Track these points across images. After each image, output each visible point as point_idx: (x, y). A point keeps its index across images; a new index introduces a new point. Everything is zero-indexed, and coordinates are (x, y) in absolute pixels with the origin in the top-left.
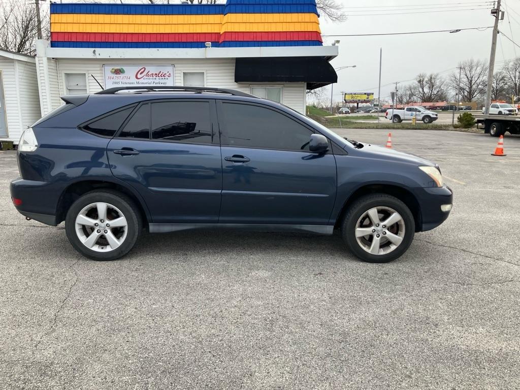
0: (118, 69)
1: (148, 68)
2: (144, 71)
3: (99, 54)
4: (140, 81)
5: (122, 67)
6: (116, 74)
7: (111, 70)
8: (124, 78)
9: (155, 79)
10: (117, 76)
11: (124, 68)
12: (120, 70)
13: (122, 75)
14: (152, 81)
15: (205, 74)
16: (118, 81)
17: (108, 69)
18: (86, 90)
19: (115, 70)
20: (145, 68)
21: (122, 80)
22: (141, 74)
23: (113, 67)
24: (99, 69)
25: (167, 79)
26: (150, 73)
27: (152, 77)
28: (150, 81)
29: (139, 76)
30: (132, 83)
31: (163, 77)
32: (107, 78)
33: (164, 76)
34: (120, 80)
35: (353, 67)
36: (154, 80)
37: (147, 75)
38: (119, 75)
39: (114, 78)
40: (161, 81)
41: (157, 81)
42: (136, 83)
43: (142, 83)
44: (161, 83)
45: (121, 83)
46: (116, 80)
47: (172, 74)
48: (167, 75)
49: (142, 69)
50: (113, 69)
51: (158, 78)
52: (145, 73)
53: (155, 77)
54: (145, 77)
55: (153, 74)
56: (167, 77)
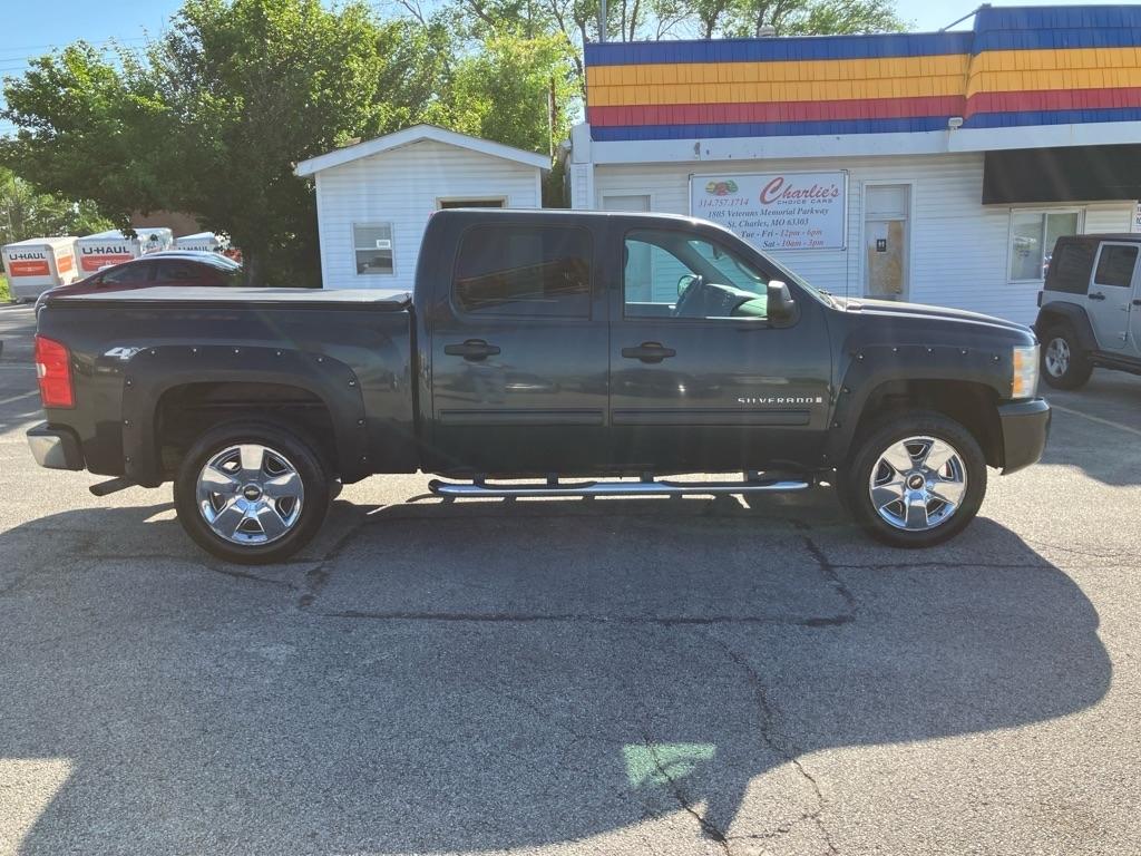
0: (722, 184)
1: (788, 179)
2: (780, 184)
3: (708, 152)
4: (771, 207)
5: (730, 179)
6: (718, 194)
7: (707, 185)
8: (735, 202)
9: (804, 202)
10: (720, 198)
12: (727, 185)
13: (730, 197)
14: (797, 206)
15: (914, 188)
16: (721, 209)
17: (701, 183)
19: (716, 186)
20: (782, 180)
21: (731, 208)
22: (772, 192)
23: (710, 180)
24: (681, 183)
25: (830, 201)
26: (792, 190)
27: (796, 199)
28: (791, 207)
29: (768, 197)
30: (752, 213)
31: (821, 198)
32: (697, 203)
33: (823, 195)
34: (726, 208)
36: (801, 206)
38: (723, 198)
39: (713, 203)
40: (817, 206)
41: (807, 206)
42: (760, 212)
43: (775, 213)
44: (817, 212)
45: (727, 213)
46: (717, 208)
47: (840, 190)
48: (830, 192)
49: (775, 181)
50: (711, 184)
51: (809, 199)
52: (781, 190)
53: (802, 198)
54: (781, 198)
55: (799, 192)
56: (831, 197)
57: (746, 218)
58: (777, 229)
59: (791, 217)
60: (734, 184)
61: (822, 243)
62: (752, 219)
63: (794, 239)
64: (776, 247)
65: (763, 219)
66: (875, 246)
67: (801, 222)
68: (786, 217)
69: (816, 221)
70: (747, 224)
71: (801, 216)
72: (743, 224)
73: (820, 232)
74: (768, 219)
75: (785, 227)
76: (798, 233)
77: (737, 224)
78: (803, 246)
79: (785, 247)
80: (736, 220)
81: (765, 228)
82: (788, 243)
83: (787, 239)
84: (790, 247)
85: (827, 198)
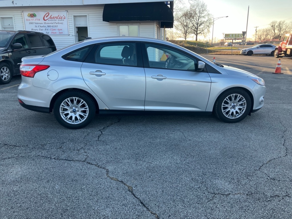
0: (32, 14)
1: (51, 13)
3: (16, 4)
4: (47, 22)
8: (36, 20)
9: (56, 20)
10: (32, 18)
11: (35, 13)
13: (35, 18)
14: (54, 22)
15: (87, 16)
17: (26, 14)
18: (14, 28)
19: (30, 15)
20: (49, 13)
21: (35, 21)
22: (46, 17)
24: (20, 14)
25: (63, 20)
26: (52, 17)
27: (53, 19)
28: (52, 22)
29: (46, 18)
30: (41, 23)
31: (61, 19)
32: (25, 20)
33: (61, 18)
34: (34, 21)
35: (227, 17)
36: (55, 21)
37: (51, 18)
38: (33, 18)
39: (30, 20)
41: (57, 22)
42: (44, 23)
43: (48, 23)
44: (60, 23)
45: (34, 23)
46: (31, 22)
47: (66, 17)
48: (63, 17)
49: (47, 13)
50: (28, 14)
51: (57, 19)
52: (49, 17)
53: (55, 19)
54: (49, 19)
55: (54, 17)
56: (64, 19)
57: (39, 25)
58: (49, 28)
59: (53, 25)
60: (35, 14)
61: (62, 33)
62: (42, 25)
63: (54, 31)
67: (56, 26)
68: (51, 25)
69: (60, 26)
70: (40, 26)
71: (55, 25)
72: (39, 26)
73: (61, 30)
74: (46, 25)
75: (51, 28)
76: (55, 30)
77: (38, 26)
78: (57, 34)
79: (52, 34)
80: (37, 25)
81: (46, 28)
82: (53, 33)
83: (52, 31)
84: (53, 34)
85: (62, 19)
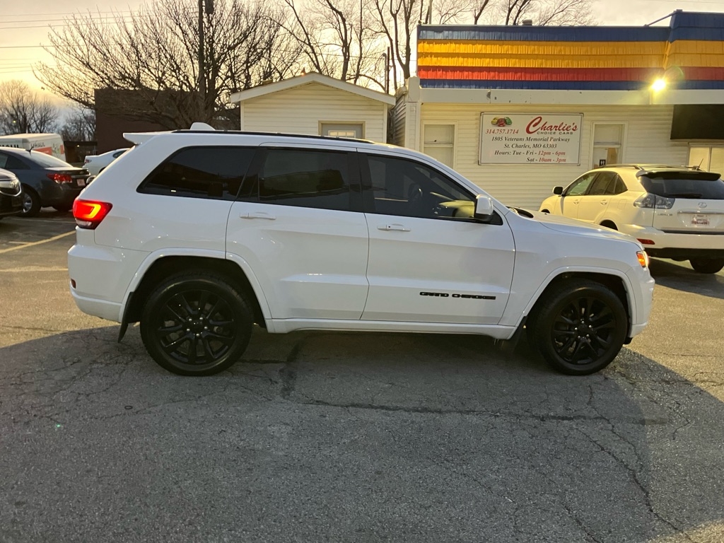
0: (502, 119)
1: (545, 118)
2: (540, 121)
3: (496, 98)
4: (532, 136)
5: (508, 116)
6: (499, 126)
7: (492, 120)
8: (510, 131)
9: (554, 133)
10: (500, 128)
11: (511, 117)
12: (505, 120)
13: (507, 128)
14: (550, 136)
15: (626, 127)
16: (501, 136)
17: (489, 119)
18: (452, 148)
19: (498, 121)
20: (541, 118)
21: (507, 135)
22: (534, 126)
23: (495, 116)
25: (571, 133)
26: (547, 125)
27: (549, 131)
28: (546, 136)
29: (531, 129)
30: (521, 139)
31: (566, 132)
32: (485, 131)
33: (567, 129)
34: (504, 135)
36: (553, 136)
37: (543, 128)
38: (503, 128)
39: (496, 131)
40: (563, 136)
41: (557, 136)
42: (525, 139)
43: (535, 139)
44: (563, 140)
45: (504, 139)
46: (498, 135)
47: (578, 127)
48: (572, 127)
49: (537, 119)
50: (494, 119)
51: (558, 131)
52: (540, 125)
53: (554, 131)
54: (540, 130)
55: (552, 126)
56: (572, 131)
57: (515, 142)
58: (537, 150)
59: (546, 143)
60: (510, 120)
61: (565, 160)
62: (520, 143)
63: (547, 157)
64: (535, 162)
65: (527, 143)
66: (598, 164)
67: (552, 146)
68: (543, 143)
69: (561, 146)
70: (517, 146)
71: (552, 142)
72: (514, 146)
73: (564, 153)
74: (531, 143)
75: (542, 149)
76: (549, 153)
77: (510, 146)
78: (552, 162)
79: (541, 162)
80: (510, 143)
81: (527, 149)
82: (543, 160)
83: (542, 157)
84: (544, 162)
85: (569, 132)
